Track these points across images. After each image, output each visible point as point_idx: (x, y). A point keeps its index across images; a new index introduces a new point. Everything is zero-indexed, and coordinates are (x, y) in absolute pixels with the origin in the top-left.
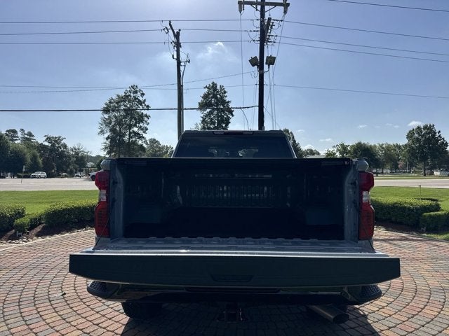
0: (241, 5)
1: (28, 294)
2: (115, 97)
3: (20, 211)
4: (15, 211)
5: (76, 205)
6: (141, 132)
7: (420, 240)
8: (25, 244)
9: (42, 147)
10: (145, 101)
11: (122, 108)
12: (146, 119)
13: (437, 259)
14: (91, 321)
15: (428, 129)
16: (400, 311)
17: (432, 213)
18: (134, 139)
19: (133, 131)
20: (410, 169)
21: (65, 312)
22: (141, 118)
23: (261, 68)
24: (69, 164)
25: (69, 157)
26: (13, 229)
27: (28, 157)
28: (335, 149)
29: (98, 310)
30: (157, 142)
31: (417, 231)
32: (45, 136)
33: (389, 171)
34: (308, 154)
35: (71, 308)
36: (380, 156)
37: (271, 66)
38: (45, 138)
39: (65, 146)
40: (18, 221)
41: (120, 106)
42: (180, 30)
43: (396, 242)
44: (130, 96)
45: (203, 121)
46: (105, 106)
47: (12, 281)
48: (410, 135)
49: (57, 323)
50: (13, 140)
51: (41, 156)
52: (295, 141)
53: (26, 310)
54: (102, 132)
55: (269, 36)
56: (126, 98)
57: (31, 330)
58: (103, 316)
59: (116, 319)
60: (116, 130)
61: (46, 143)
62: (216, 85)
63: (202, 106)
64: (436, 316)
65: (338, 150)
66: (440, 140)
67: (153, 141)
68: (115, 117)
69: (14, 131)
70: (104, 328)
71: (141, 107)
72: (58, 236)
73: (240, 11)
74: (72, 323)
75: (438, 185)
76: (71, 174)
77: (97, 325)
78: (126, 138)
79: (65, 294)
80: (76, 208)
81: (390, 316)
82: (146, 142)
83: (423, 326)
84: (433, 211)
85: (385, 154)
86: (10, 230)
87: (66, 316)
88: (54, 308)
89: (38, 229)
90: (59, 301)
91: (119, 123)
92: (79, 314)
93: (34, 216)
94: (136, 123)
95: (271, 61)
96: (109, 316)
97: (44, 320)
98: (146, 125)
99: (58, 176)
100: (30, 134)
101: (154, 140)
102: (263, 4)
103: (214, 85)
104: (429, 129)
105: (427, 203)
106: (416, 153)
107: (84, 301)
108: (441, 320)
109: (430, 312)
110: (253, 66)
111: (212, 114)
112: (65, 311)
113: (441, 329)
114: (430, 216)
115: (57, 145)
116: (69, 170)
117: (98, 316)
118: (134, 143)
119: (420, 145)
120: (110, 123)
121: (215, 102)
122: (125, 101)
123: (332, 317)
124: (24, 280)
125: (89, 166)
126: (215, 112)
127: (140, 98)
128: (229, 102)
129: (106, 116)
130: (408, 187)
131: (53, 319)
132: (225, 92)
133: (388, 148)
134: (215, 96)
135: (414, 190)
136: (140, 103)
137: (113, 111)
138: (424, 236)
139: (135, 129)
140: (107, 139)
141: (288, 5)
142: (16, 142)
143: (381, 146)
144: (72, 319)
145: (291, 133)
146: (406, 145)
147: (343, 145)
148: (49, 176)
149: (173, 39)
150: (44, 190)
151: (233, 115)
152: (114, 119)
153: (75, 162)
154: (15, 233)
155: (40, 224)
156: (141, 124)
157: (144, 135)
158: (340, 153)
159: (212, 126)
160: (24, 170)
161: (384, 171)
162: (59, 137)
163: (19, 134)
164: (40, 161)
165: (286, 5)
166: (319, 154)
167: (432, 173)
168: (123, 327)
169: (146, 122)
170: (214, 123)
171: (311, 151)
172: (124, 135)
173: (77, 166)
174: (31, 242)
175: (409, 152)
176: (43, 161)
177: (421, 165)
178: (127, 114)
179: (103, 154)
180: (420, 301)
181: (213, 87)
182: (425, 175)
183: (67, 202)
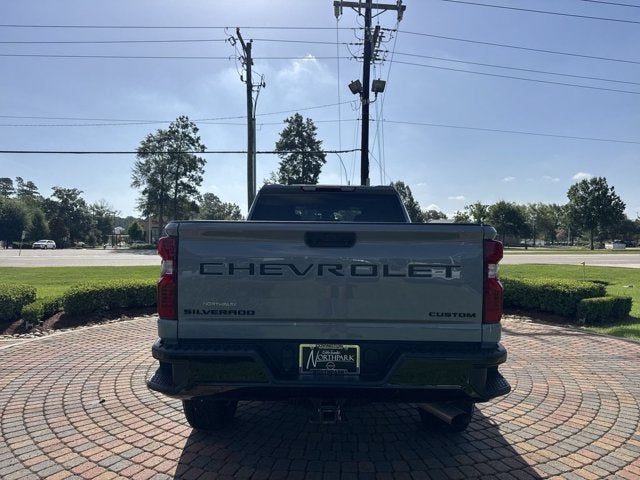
0: (338, 7)
1: (54, 402)
2: (155, 133)
3: (30, 294)
4: (23, 294)
5: (107, 286)
6: (193, 184)
7: (576, 335)
8: (38, 338)
9: (49, 204)
10: (199, 138)
11: (166, 149)
12: (200, 165)
13: (595, 359)
14: (142, 433)
15: (597, 184)
16: (540, 420)
17: (594, 299)
18: (182, 194)
19: (182, 183)
20: (572, 240)
21: (106, 423)
22: (193, 164)
23: (365, 96)
24: (89, 229)
25: (88, 218)
26: (21, 318)
27: (29, 219)
28: (469, 211)
29: (150, 420)
30: (216, 198)
31: (573, 324)
32: (54, 188)
33: (543, 243)
34: (430, 217)
35: (115, 418)
36: (531, 221)
37: (379, 94)
38: (54, 191)
39: (82, 203)
40: (27, 308)
41: (162, 146)
42: (251, 41)
43: (543, 337)
44: (177, 131)
45: (283, 169)
46: (142, 146)
47: (31, 385)
48: (573, 192)
49: (98, 436)
50: (5, 194)
51: (47, 218)
52: (412, 200)
53: (55, 420)
54: (136, 183)
55: (377, 51)
56: (171, 134)
57: (65, 444)
58: (158, 427)
59: (176, 431)
60: (156, 180)
61: (55, 199)
62: (301, 117)
63: (281, 148)
64: (585, 426)
65: (472, 212)
66: (614, 199)
67: (210, 197)
68: (156, 161)
69: (8, 181)
70: (161, 441)
71: (193, 147)
72: (85, 328)
73: (337, 15)
74: (119, 436)
75: (611, 263)
76: (91, 244)
77: (152, 437)
78: (171, 192)
79: (104, 401)
80: (108, 290)
81: (528, 426)
82: (199, 198)
83: (568, 437)
84: (596, 296)
85: (538, 218)
86: (17, 320)
87: (109, 428)
88: (92, 419)
89: (55, 319)
90: (97, 410)
91: (161, 170)
92: (126, 426)
93: (48, 301)
94: (186, 170)
95: (380, 87)
96: (166, 427)
97: (81, 432)
98: (200, 174)
99: (72, 246)
100: (31, 185)
101: (212, 195)
102: (369, 6)
103: (298, 119)
104: (599, 183)
105: (588, 285)
106: (581, 217)
107: (131, 409)
108: (591, 431)
109: (578, 421)
110: (354, 93)
111: (295, 159)
112: (108, 422)
113: (589, 441)
114: (591, 303)
115: (71, 202)
116: (88, 237)
117: (151, 427)
118: (183, 199)
119: (586, 207)
120: (149, 170)
121: (300, 142)
122: (170, 140)
123: (451, 418)
124: (46, 384)
125: (116, 232)
126: (300, 157)
127: (192, 135)
128: (319, 142)
129: (143, 161)
130: (567, 265)
131: (93, 431)
132: (314, 128)
133: (543, 210)
134: (299, 134)
135: (576, 269)
136: (193, 142)
137: (153, 153)
138: (583, 330)
139: (185, 180)
140: (144, 193)
141: (404, 8)
142: (11, 196)
143: (533, 207)
144: (117, 431)
145: (408, 187)
146: (567, 206)
147: (479, 206)
148: (60, 246)
149: (242, 52)
150: (54, 265)
151: (325, 162)
152: (153, 166)
153: (98, 226)
154: (24, 324)
155: (57, 312)
156: (193, 173)
157: (197, 188)
158: (475, 217)
159: (295, 177)
160: (23, 237)
161: (537, 243)
162: (74, 190)
163: (15, 185)
164: (46, 224)
165: (400, 9)
166: (445, 217)
167: (603, 246)
168: (186, 440)
169: (200, 169)
170: (297, 173)
171: (435, 213)
172: (168, 188)
173: (100, 232)
174: (47, 337)
175: (571, 215)
176: (51, 224)
177: (587, 235)
178: (173, 158)
179: (138, 215)
180: (568, 409)
181: (296, 120)
182: (592, 249)
183: (94, 282)
